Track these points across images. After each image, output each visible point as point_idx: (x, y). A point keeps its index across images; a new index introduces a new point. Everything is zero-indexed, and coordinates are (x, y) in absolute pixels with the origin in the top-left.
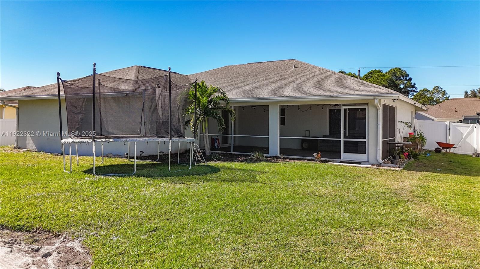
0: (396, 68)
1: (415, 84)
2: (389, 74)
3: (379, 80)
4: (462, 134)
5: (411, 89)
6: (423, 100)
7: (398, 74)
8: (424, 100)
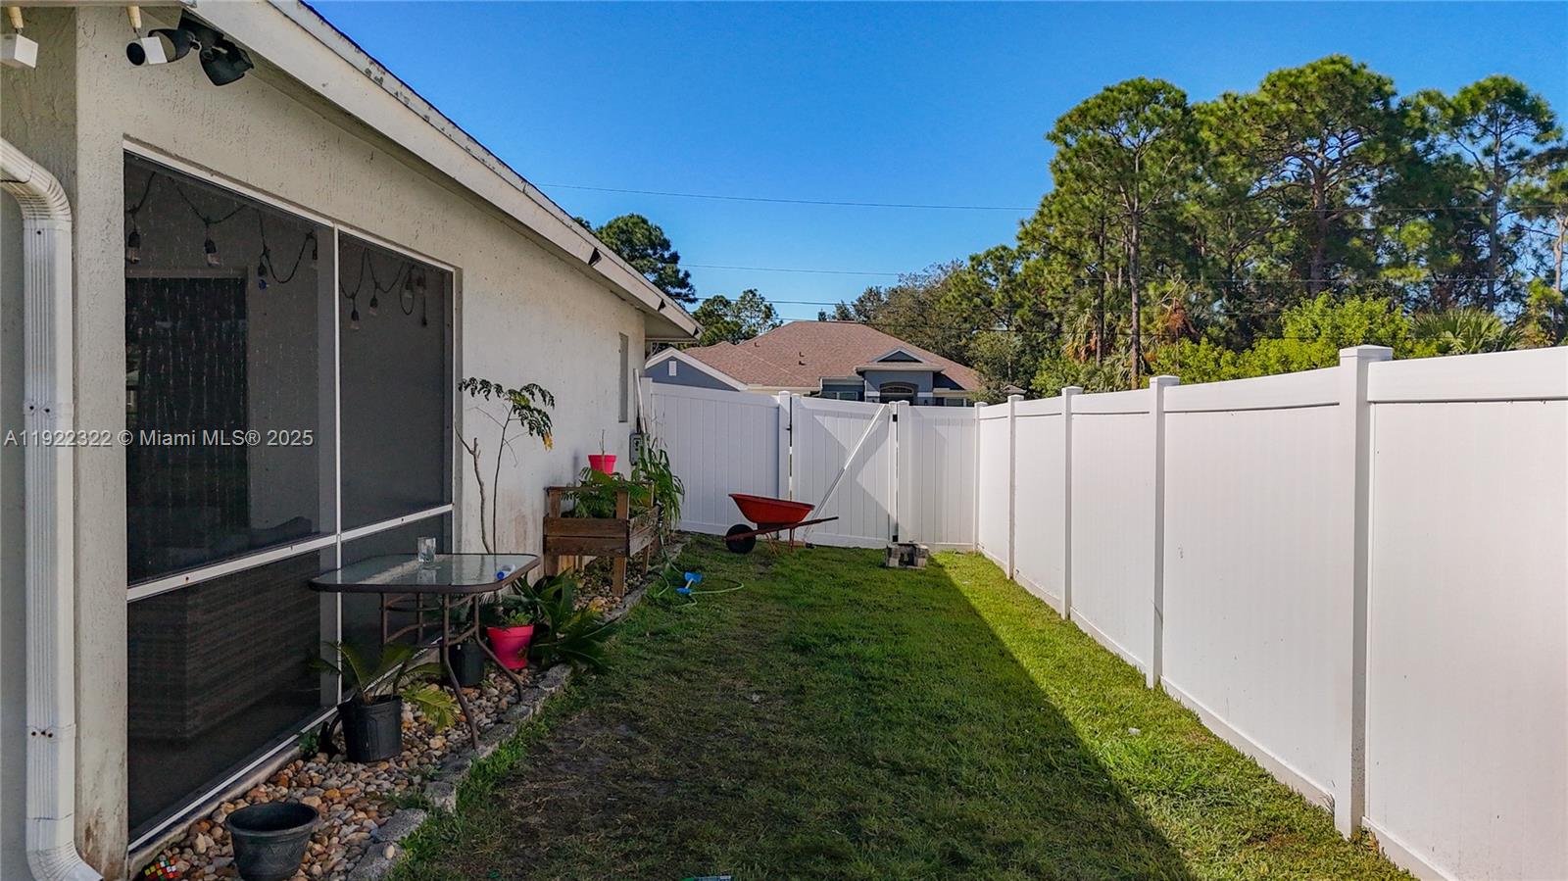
0: (632, 216)
1: (687, 275)
2: (608, 234)
4: (842, 452)
5: (678, 290)
6: (713, 332)
7: (639, 235)
8: (715, 330)
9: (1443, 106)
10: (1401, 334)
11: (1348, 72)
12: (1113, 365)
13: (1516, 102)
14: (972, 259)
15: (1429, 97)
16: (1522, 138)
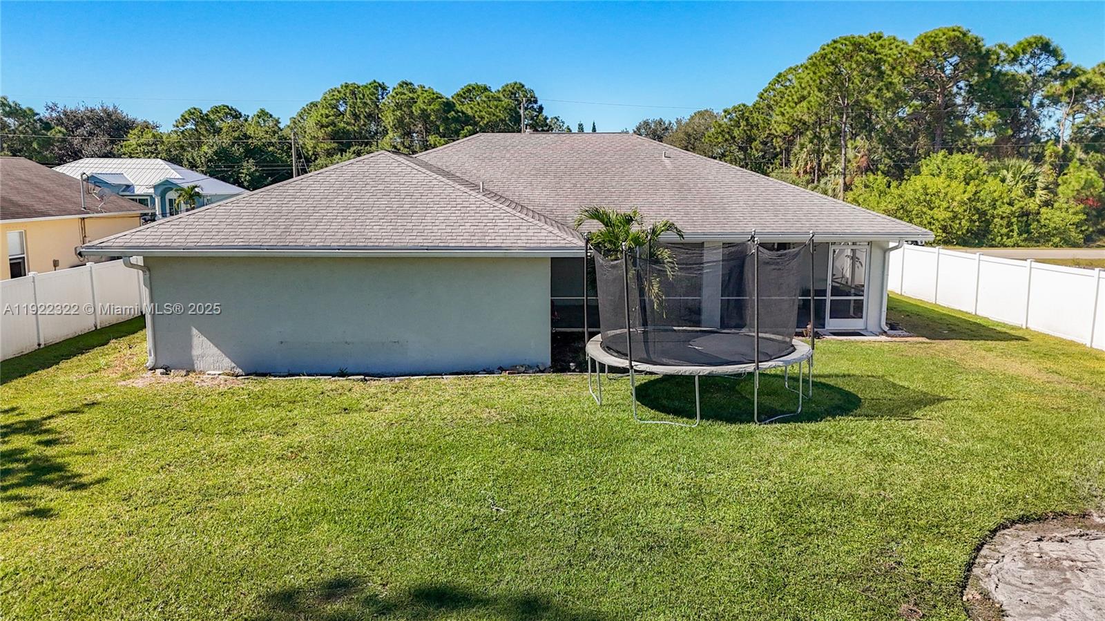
0: (516, 83)
2: (504, 96)
3: (491, 108)
9: (1008, 52)
10: (981, 173)
11: (961, 36)
12: (826, 183)
13: (1046, 48)
14: (725, 111)
15: (1001, 47)
16: (1048, 64)
